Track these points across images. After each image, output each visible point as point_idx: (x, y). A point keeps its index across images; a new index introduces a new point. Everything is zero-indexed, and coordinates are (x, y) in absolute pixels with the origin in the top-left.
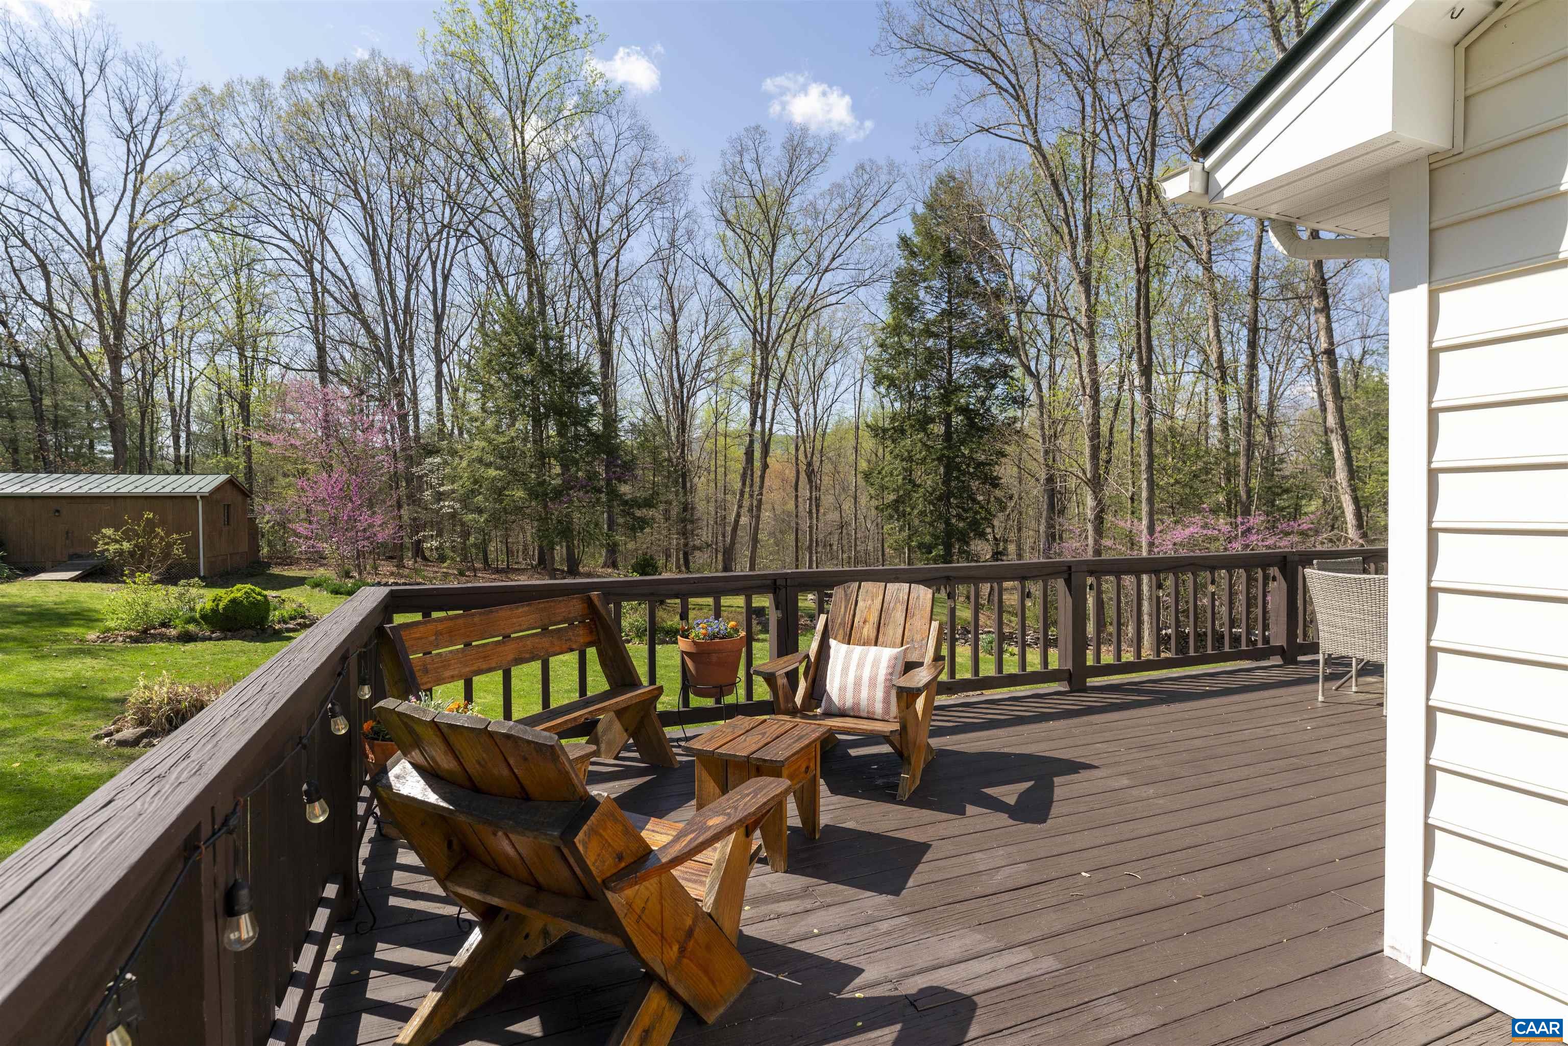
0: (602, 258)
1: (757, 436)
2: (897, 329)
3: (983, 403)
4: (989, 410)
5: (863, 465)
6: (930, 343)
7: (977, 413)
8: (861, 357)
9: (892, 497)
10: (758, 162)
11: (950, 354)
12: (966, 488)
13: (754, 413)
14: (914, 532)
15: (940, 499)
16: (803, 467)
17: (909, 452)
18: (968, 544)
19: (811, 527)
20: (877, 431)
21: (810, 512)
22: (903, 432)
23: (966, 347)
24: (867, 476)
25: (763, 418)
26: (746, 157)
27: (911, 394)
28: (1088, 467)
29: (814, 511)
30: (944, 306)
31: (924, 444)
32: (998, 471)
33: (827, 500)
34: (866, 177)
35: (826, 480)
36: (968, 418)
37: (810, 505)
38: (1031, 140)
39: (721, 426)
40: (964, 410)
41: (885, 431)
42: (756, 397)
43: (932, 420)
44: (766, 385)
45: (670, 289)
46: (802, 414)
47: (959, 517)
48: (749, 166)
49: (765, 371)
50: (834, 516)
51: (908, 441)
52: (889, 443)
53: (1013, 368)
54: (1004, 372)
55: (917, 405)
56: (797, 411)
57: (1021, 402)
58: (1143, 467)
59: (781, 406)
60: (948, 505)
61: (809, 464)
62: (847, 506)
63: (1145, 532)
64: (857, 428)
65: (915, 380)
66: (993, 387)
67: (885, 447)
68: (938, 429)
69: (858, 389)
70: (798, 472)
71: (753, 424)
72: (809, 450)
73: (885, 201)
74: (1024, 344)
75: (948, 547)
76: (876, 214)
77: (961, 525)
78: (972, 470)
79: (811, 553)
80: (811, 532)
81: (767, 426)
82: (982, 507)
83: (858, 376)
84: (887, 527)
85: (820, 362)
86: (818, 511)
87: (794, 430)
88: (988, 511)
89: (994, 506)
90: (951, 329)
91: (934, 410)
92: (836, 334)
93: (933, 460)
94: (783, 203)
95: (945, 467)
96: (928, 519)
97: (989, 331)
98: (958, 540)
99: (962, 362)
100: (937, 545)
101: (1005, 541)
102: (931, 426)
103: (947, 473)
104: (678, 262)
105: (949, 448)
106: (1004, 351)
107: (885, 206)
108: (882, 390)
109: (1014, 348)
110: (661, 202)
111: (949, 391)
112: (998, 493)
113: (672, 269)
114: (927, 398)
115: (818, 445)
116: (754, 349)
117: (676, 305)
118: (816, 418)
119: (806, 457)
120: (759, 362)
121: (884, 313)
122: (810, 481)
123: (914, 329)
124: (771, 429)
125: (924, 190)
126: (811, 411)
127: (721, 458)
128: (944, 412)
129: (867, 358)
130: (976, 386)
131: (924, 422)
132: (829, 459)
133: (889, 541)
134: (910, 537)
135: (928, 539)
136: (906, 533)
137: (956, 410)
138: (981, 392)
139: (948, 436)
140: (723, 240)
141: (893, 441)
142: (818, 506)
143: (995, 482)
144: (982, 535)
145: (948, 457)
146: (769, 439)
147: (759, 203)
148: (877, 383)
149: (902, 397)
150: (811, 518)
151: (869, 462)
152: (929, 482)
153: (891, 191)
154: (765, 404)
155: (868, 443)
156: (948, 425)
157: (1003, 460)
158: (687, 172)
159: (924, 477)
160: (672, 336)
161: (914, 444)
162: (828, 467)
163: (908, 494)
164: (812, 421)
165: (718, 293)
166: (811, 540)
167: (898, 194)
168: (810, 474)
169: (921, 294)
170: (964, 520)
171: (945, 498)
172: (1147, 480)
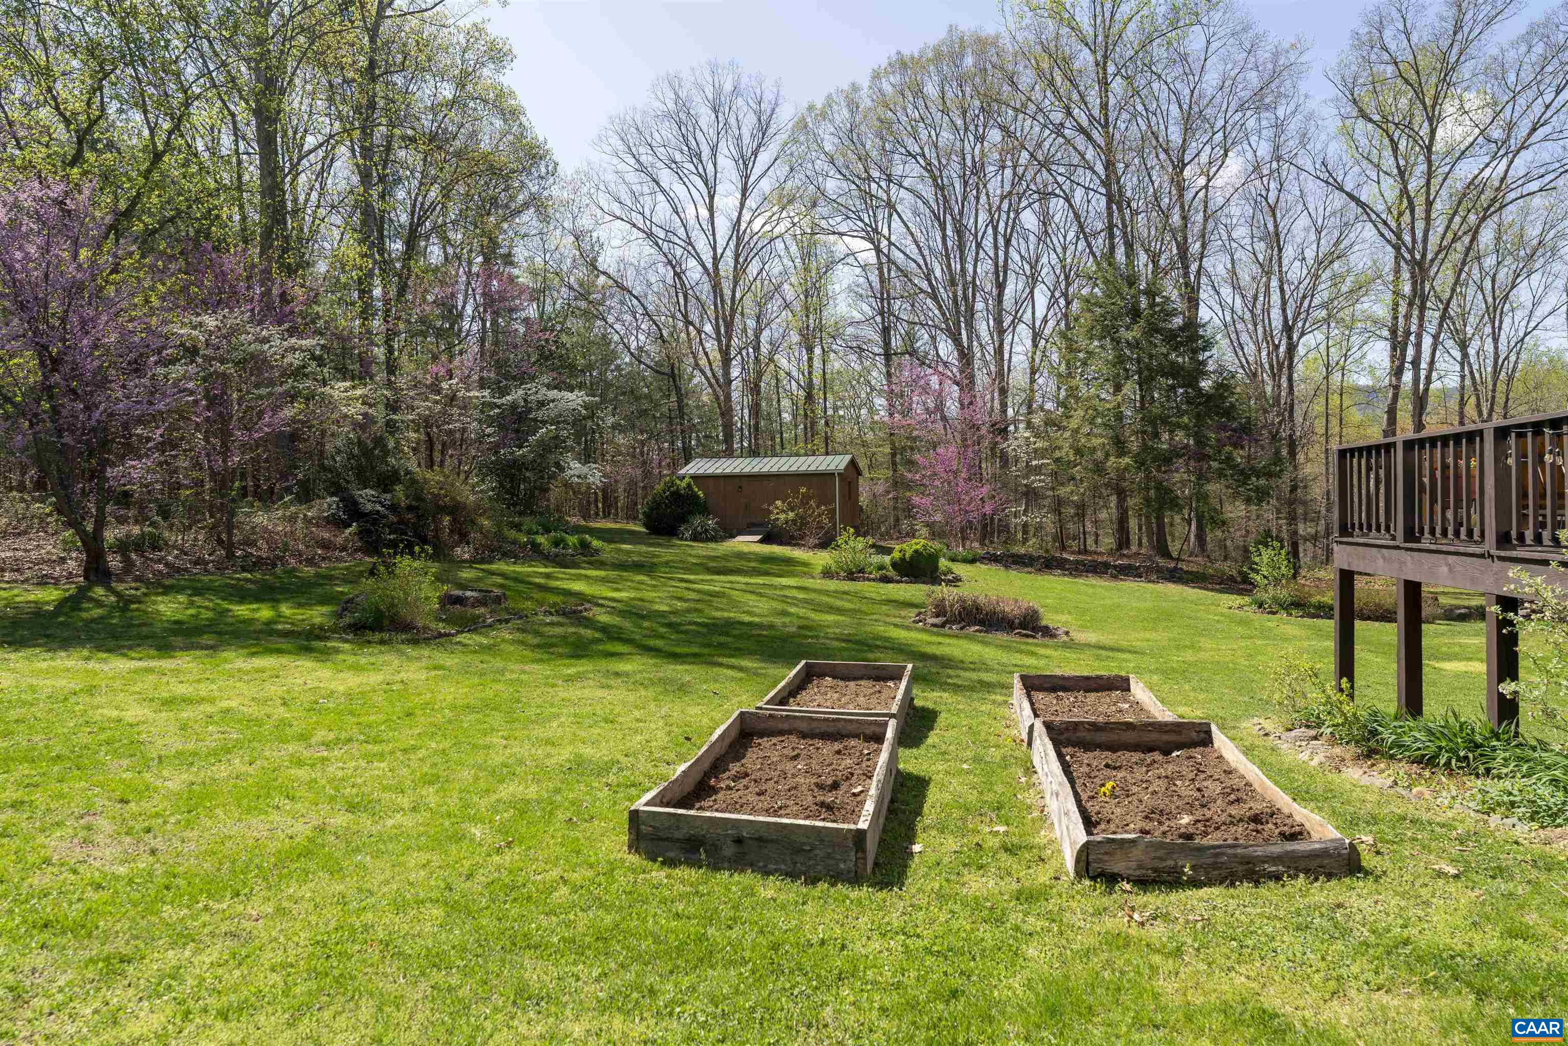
13: (1399, 357)
25: (1416, 363)
39: (1336, 377)
42: (1402, 335)
44: (1421, 318)
46: (1472, 351)
49: (1419, 299)
71: (1398, 372)
81: (1422, 374)
85: (1504, 277)
116: (1397, 271)
118: (1497, 356)
120: (1407, 289)
124: (1427, 377)
126: (1489, 348)
127: (1334, 422)
146: (1425, 392)
154: (1418, 346)
164: (1489, 362)
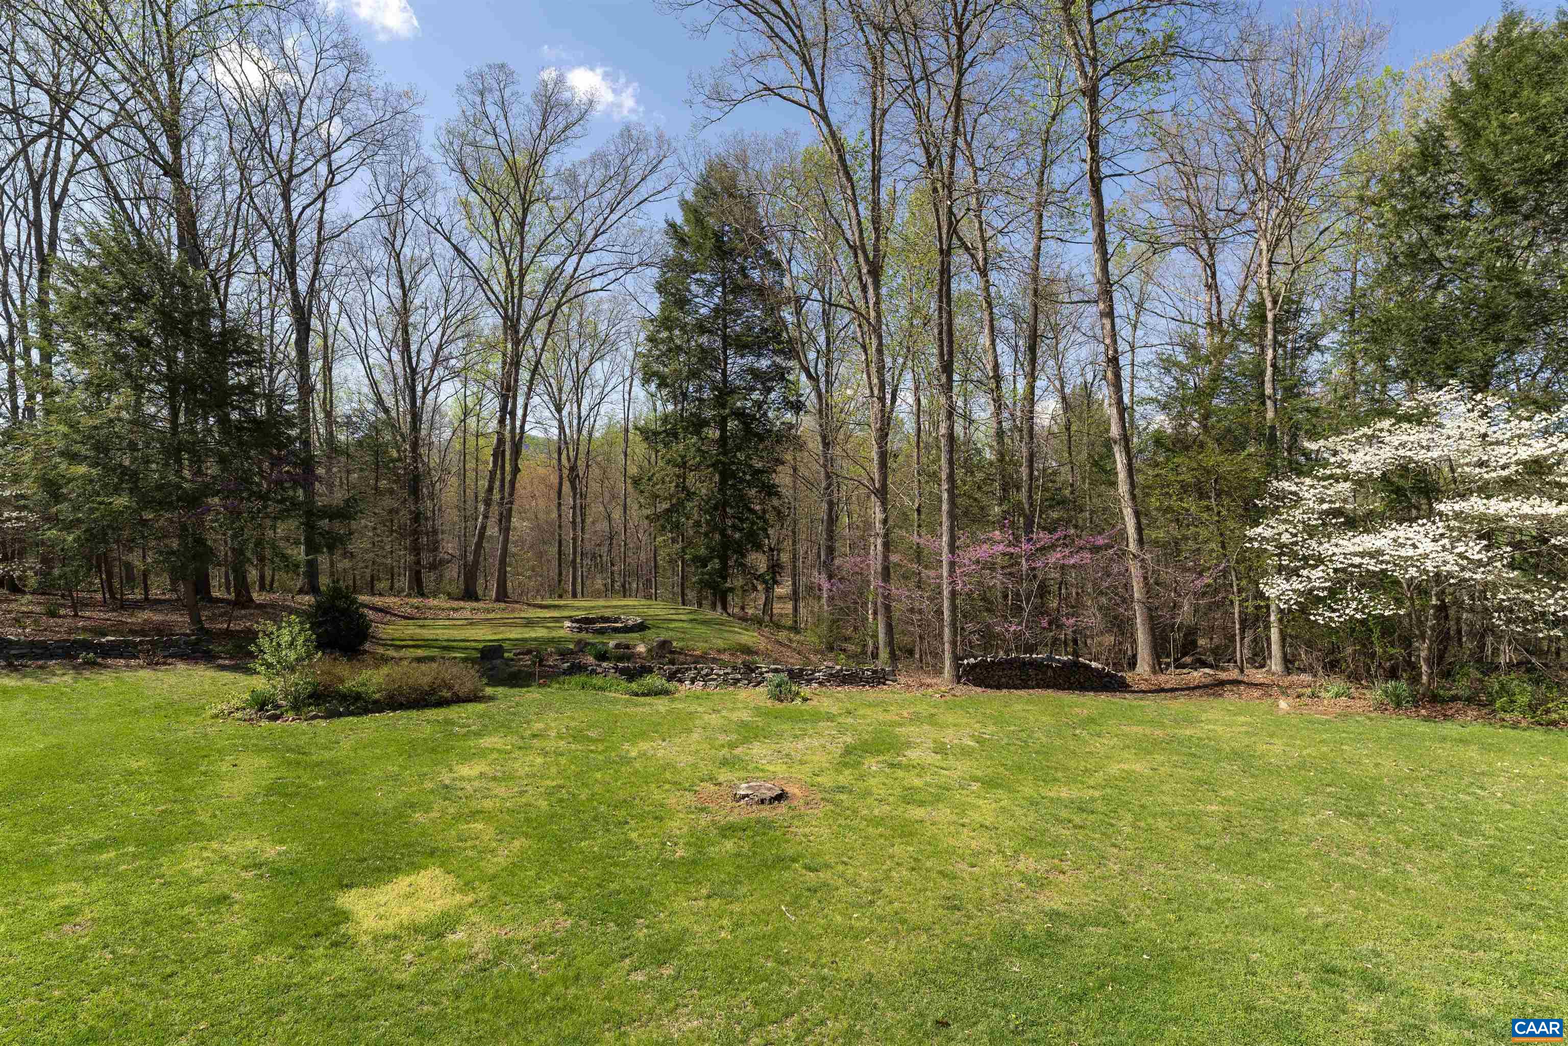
0: (297, 202)
1: (507, 435)
2: (666, 322)
3: (760, 408)
4: (765, 414)
5: (633, 470)
6: (704, 339)
7: (753, 418)
8: (630, 354)
9: (666, 505)
10: (503, 105)
11: (725, 353)
12: (742, 498)
13: (503, 409)
14: (690, 544)
15: (715, 508)
16: (566, 472)
17: (683, 457)
18: (743, 556)
19: (574, 539)
20: (648, 434)
21: (574, 523)
22: (676, 436)
23: (742, 346)
24: (636, 482)
25: (513, 415)
26: (489, 99)
27: (685, 395)
28: (877, 477)
29: (579, 520)
30: (717, 300)
31: (699, 450)
32: (776, 479)
33: (596, 509)
34: (632, 146)
35: (594, 487)
36: (744, 423)
37: (574, 513)
38: (816, 106)
40: (740, 414)
41: (656, 434)
42: (507, 392)
43: (705, 423)
44: (518, 377)
45: (398, 255)
46: (565, 413)
47: (734, 527)
48: (493, 111)
49: (517, 360)
50: (603, 526)
51: (681, 446)
52: (660, 446)
53: (789, 370)
54: (780, 374)
55: (691, 407)
56: (559, 410)
57: (797, 407)
58: (944, 477)
59: (536, 400)
60: (724, 515)
61: (573, 469)
62: (617, 515)
63: (945, 550)
64: (627, 431)
65: (688, 379)
66: (769, 390)
67: (657, 451)
68: (713, 433)
69: (627, 388)
70: (561, 478)
71: (502, 421)
72: (572, 454)
73: (654, 176)
74: (803, 344)
75: (724, 559)
76: (643, 191)
77: (737, 535)
78: (748, 477)
79: (575, 569)
80: (575, 543)
81: (518, 423)
82: (759, 518)
83: (627, 374)
84: (660, 539)
85: (585, 354)
86: (583, 521)
87: (556, 431)
88: (766, 521)
89: (771, 516)
90: (725, 326)
91: (708, 414)
92: (602, 327)
93: (708, 467)
94: (536, 160)
95: (721, 474)
96: (703, 530)
97: (764, 331)
98: (735, 552)
99: (736, 364)
100: (712, 558)
101: (779, 551)
102: (705, 430)
103: (723, 481)
104: (408, 224)
105: (725, 454)
106: (781, 352)
107: (654, 183)
108: (653, 387)
109: (792, 350)
110: (382, 144)
111: (724, 392)
112: (776, 502)
113: (399, 232)
114: (701, 400)
115: (583, 449)
116: (504, 335)
117: (407, 278)
118: (580, 418)
119: (569, 459)
120: (509, 350)
121: (654, 305)
122: (574, 488)
123: (686, 324)
124: (522, 427)
125: (697, 169)
126: (575, 409)
127: (471, 460)
128: (720, 415)
129: (636, 354)
130: (753, 389)
131: (697, 425)
132: (598, 464)
133: (662, 553)
134: (683, 550)
135: (703, 551)
136: (679, 546)
137: (733, 413)
138: (756, 395)
139: (723, 440)
140: (466, 205)
141: (666, 445)
142: (583, 515)
143: (770, 491)
144: (758, 547)
145: (723, 463)
146: (521, 438)
147: (506, 160)
148: (646, 381)
149: (675, 397)
150: (574, 529)
151: (641, 467)
152: (704, 491)
153: (661, 166)
154: (515, 398)
155: (639, 448)
156: (723, 429)
157: (780, 468)
158: (417, 111)
159: (698, 485)
160: (404, 313)
161: (687, 448)
162: (595, 471)
163: (681, 503)
164: (575, 422)
165: (459, 267)
166: (575, 553)
167: (668, 171)
168: (574, 478)
169: (693, 287)
170: (741, 530)
171: (720, 506)
172: (948, 491)
